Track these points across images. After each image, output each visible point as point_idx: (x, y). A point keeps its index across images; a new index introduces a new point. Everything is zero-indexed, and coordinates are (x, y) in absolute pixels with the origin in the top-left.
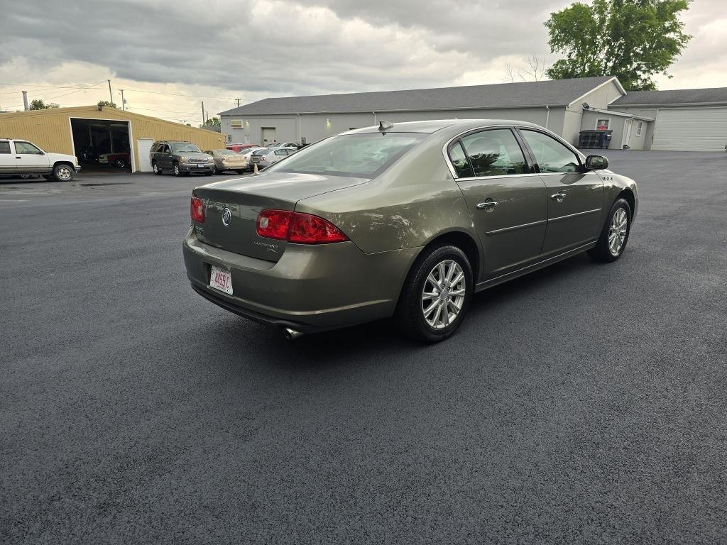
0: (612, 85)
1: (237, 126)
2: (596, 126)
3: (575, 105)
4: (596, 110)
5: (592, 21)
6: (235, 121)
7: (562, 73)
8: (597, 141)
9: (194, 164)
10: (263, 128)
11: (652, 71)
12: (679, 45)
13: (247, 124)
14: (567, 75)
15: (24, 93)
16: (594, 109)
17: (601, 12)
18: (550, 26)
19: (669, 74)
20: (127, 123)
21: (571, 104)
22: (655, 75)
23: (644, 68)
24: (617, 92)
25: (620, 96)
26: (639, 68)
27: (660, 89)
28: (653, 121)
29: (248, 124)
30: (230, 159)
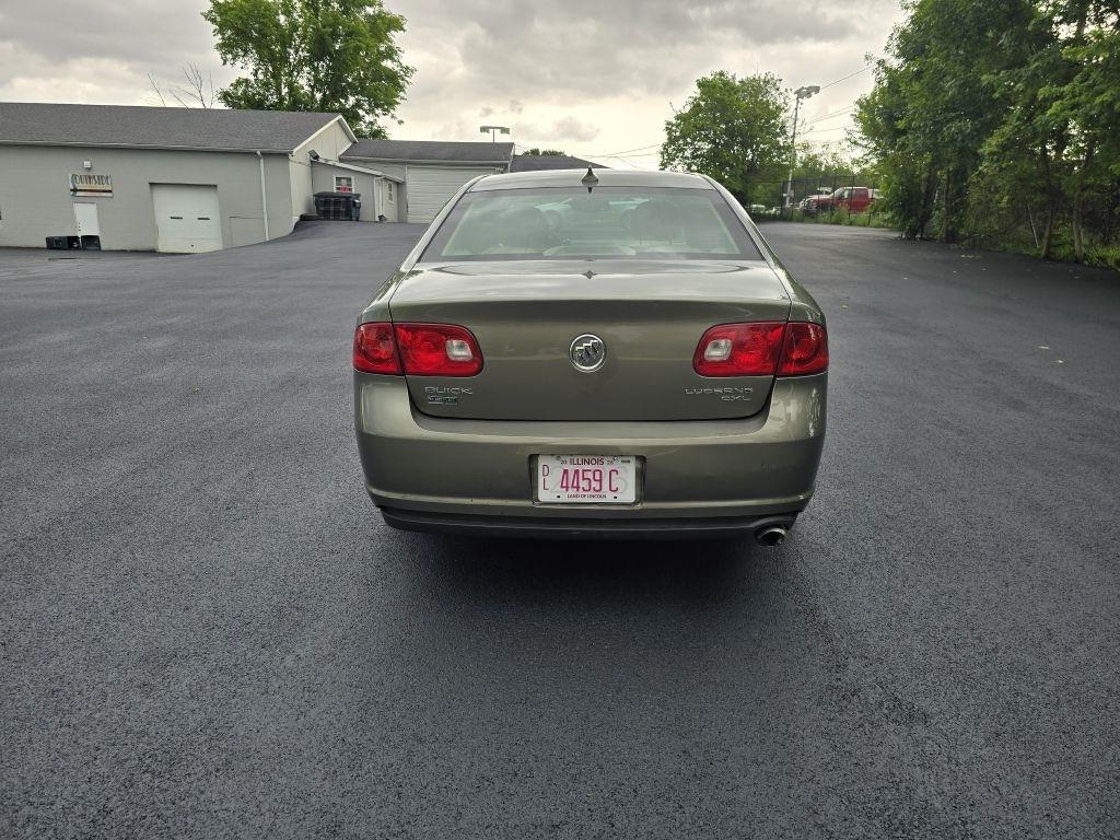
0: (338, 126)
2: (335, 186)
3: (300, 152)
4: (330, 163)
5: (278, 25)
7: (244, 100)
8: (343, 209)
11: (378, 111)
12: (403, 79)
14: (255, 104)
16: (327, 160)
17: (288, 13)
18: (213, 21)
19: (399, 118)
21: (295, 150)
22: (382, 117)
23: (366, 107)
24: (345, 139)
25: (350, 144)
26: (358, 105)
27: (391, 138)
28: (404, 183)
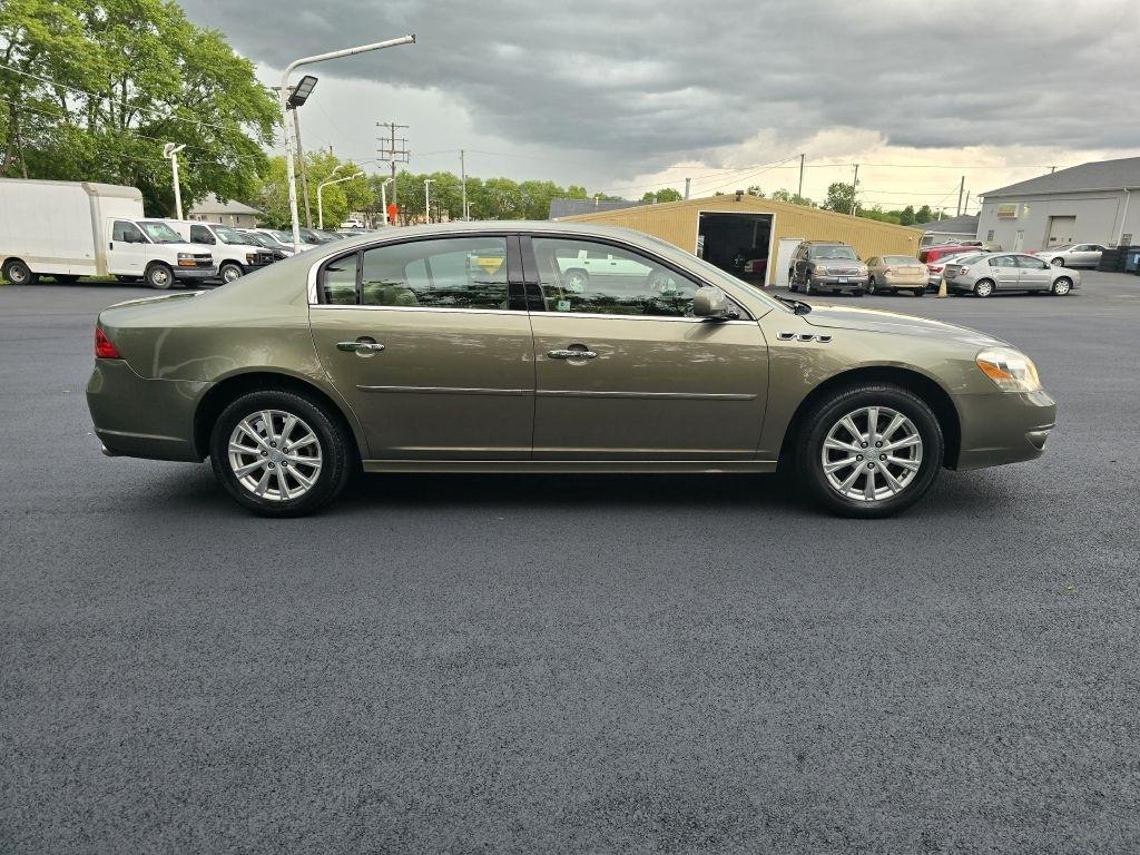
1: (1007, 214)
6: (1005, 206)
9: (834, 278)
10: (1053, 218)
13: (1024, 211)
15: (688, 180)
20: (770, 217)
29: (1026, 210)
30: (900, 271)
